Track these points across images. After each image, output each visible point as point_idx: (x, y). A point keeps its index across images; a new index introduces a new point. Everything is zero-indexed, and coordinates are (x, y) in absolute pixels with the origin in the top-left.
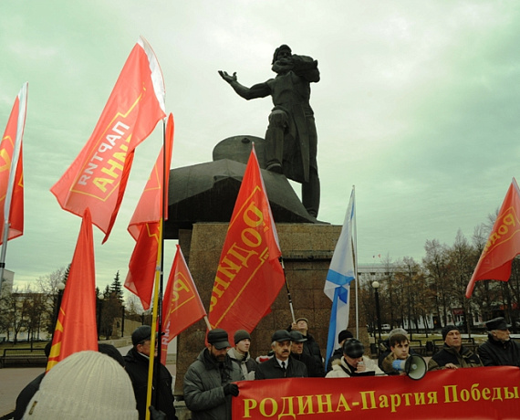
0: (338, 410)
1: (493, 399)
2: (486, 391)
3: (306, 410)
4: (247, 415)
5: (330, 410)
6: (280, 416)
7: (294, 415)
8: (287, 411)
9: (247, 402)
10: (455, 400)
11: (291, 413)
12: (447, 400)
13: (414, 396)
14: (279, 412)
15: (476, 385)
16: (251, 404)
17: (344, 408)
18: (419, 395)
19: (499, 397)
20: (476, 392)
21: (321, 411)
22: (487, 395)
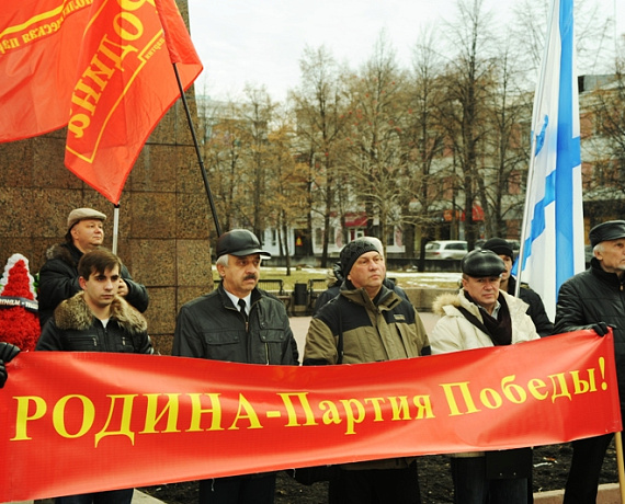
0: (233, 427)
1: (554, 397)
2: (536, 384)
3: (162, 423)
4: (21, 433)
5: (216, 425)
6: (98, 437)
7: (131, 435)
8: (116, 424)
9: (23, 402)
10: (472, 409)
11: (125, 429)
12: (455, 411)
13: (388, 402)
14: (96, 427)
15: (512, 378)
16: (32, 408)
17: (247, 422)
18: (398, 401)
19: (565, 392)
20: (513, 390)
21: (195, 426)
22: (541, 391)
